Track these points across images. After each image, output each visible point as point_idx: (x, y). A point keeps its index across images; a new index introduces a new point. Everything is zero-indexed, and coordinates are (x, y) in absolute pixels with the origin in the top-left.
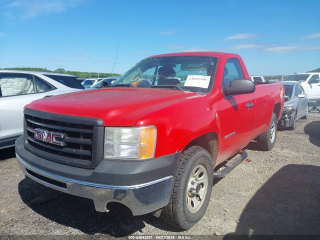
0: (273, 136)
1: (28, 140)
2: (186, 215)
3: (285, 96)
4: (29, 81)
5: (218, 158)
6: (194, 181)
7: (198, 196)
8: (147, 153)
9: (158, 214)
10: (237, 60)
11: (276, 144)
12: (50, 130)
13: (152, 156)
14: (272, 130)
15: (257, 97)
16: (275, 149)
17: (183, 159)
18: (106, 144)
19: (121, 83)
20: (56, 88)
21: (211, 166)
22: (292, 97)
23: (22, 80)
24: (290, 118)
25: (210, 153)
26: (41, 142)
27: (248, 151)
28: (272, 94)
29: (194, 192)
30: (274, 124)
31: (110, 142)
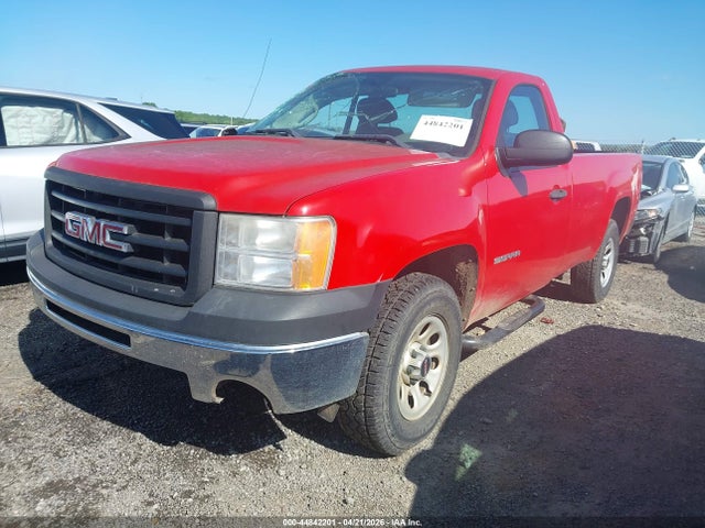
0: (608, 271)
1: (53, 239)
2: (396, 423)
3: (644, 187)
4: (68, 116)
5: (476, 305)
6: (418, 350)
7: (424, 385)
8: (311, 278)
9: (330, 415)
10: (536, 91)
11: (615, 290)
12: (99, 215)
13: (324, 284)
14: (606, 258)
15: (577, 182)
16: (609, 301)
17: (396, 300)
18: (222, 253)
19: (268, 127)
20: (128, 137)
21: (458, 321)
22: (660, 190)
23: (54, 113)
24: (649, 235)
25: (459, 293)
26: (79, 241)
27: (548, 302)
28: (611, 177)
29: (416, 373)
30: (611, 246)
31: (230, 249)
